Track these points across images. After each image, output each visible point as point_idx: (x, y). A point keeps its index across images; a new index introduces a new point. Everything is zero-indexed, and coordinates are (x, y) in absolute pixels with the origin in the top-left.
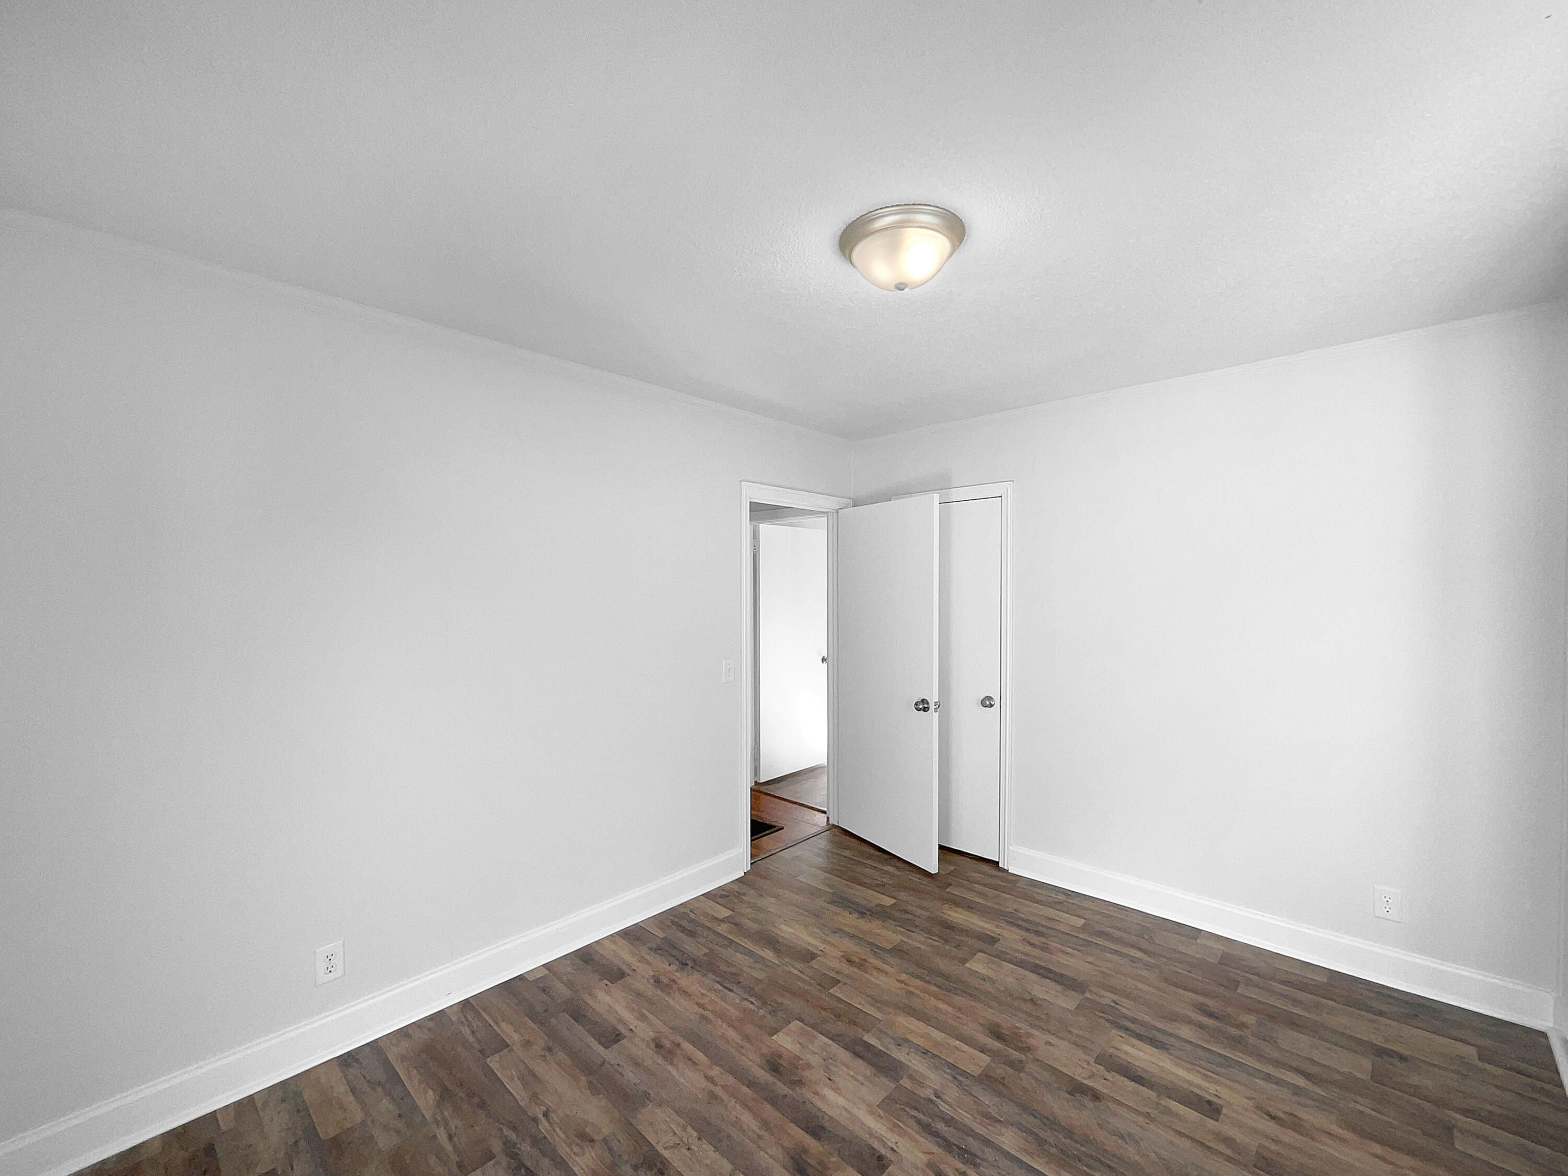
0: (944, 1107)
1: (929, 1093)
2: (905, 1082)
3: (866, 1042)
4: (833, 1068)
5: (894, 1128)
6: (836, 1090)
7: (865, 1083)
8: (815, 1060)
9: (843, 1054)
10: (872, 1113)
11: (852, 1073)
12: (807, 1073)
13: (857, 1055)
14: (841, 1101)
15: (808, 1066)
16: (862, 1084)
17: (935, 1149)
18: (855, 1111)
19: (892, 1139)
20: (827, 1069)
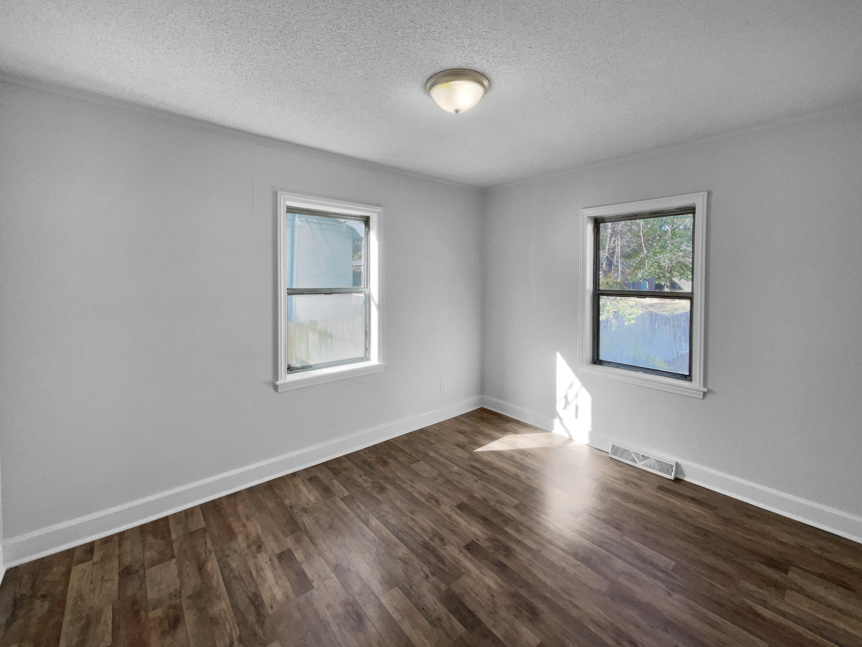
0: (426, 569)
1: (432, 579)
2: (443, 587)
3: (464, 625)
4: (490, 603)
5: (457, 561)
6: (489, 588)
7: (469, 590)
8: (503, 613)
9: (482, 616)
10: (468, 571)
11: (478, 598)
12: (508, 602)
13: (472, 613)
14: (487, 580)
15: (508, 608)
16: (471, 589)
17: (440, 550)
18: (478, 573)
19: (461, 557)
20: (495, 604)
